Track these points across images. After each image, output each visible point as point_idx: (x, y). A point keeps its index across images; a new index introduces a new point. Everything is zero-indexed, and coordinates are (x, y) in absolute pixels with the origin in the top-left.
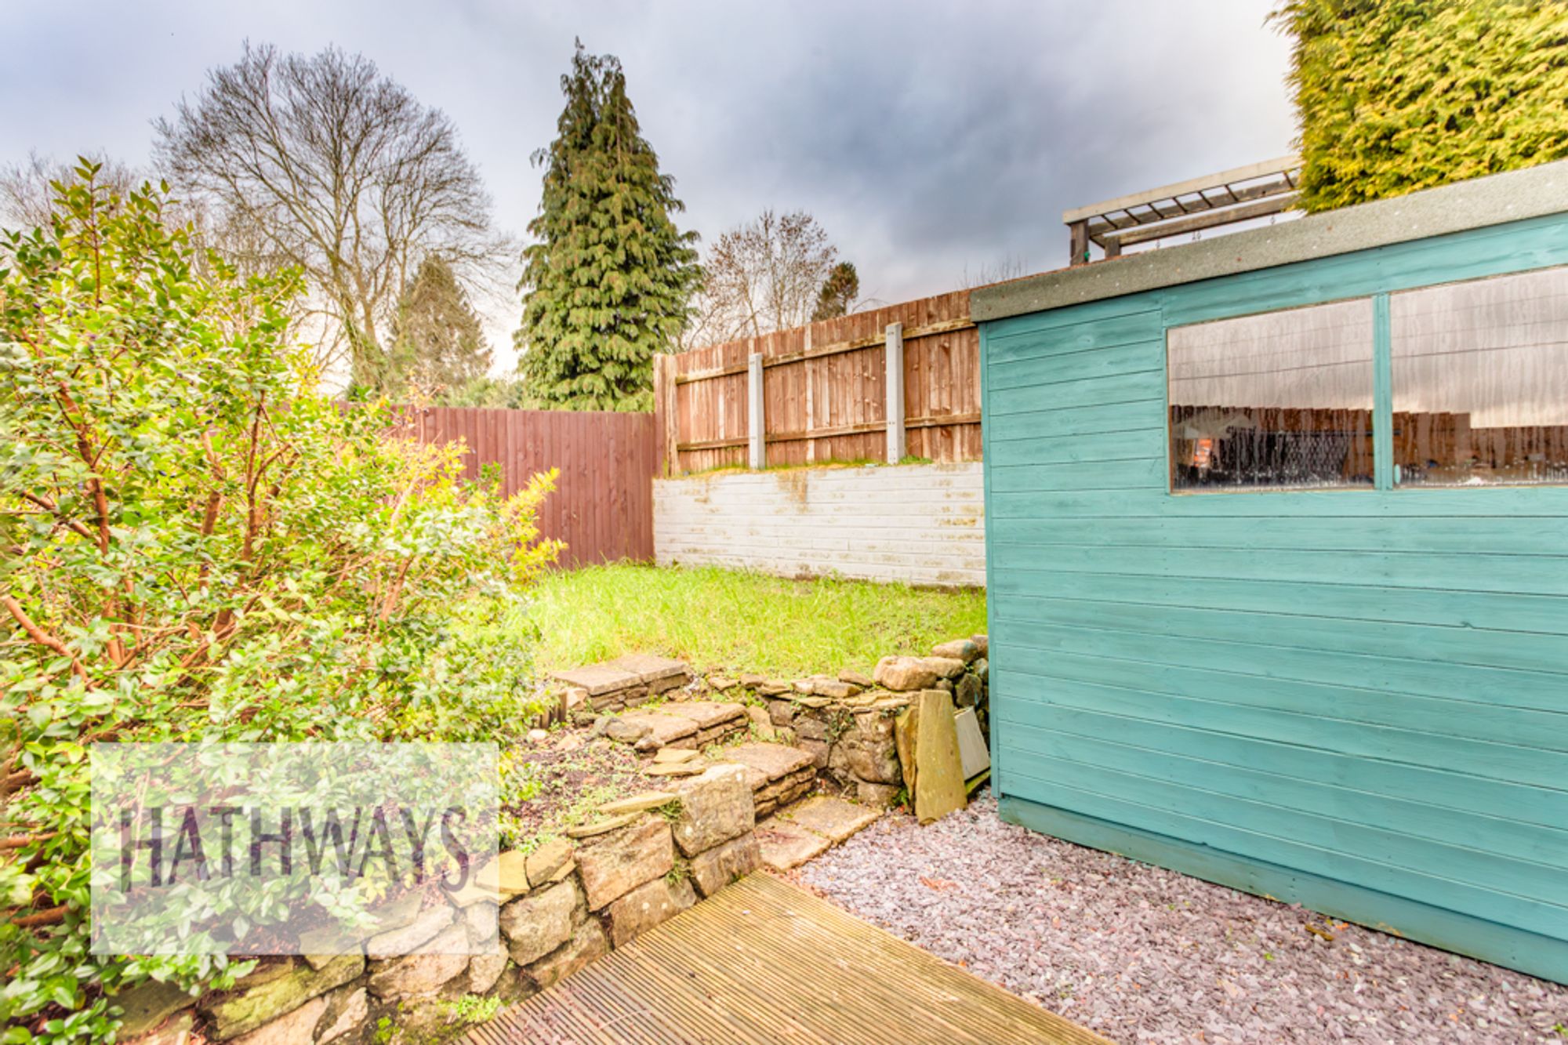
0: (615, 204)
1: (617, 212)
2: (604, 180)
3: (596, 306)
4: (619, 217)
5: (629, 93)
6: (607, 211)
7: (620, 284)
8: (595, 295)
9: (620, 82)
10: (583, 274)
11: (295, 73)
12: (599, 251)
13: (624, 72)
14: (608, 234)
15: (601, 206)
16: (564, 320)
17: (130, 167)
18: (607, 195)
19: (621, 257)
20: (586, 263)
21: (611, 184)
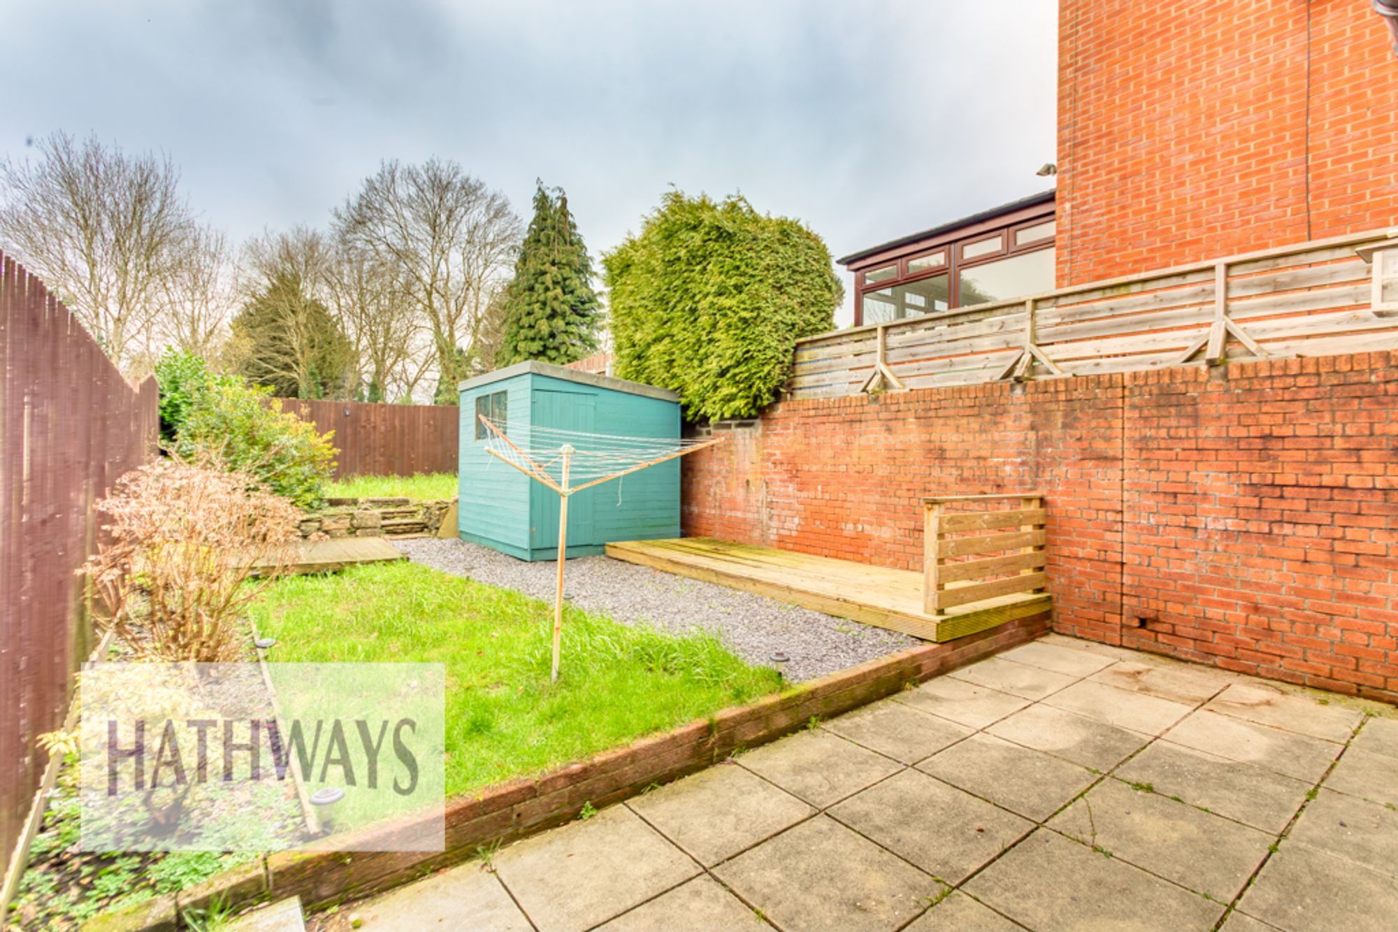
0: (548, 279)
1: (550, 284)
2: (544, 264)
3: (533, 339)
4: (551, 286)
5: (569, 207)
6: (543, 283)
7: (544, 327)
8: (531, 333)
9: (564, 201)
10: (525, 321)
11: (412, 176)
12: (536, 306)
13: (567, 196)
14: (542, 298)
15: (540, 280)
16: (515, 347)
17: (319, 231)
18: (544, 273)
19: (548, 311)
20: (529, 314)
21: (547, 267)
